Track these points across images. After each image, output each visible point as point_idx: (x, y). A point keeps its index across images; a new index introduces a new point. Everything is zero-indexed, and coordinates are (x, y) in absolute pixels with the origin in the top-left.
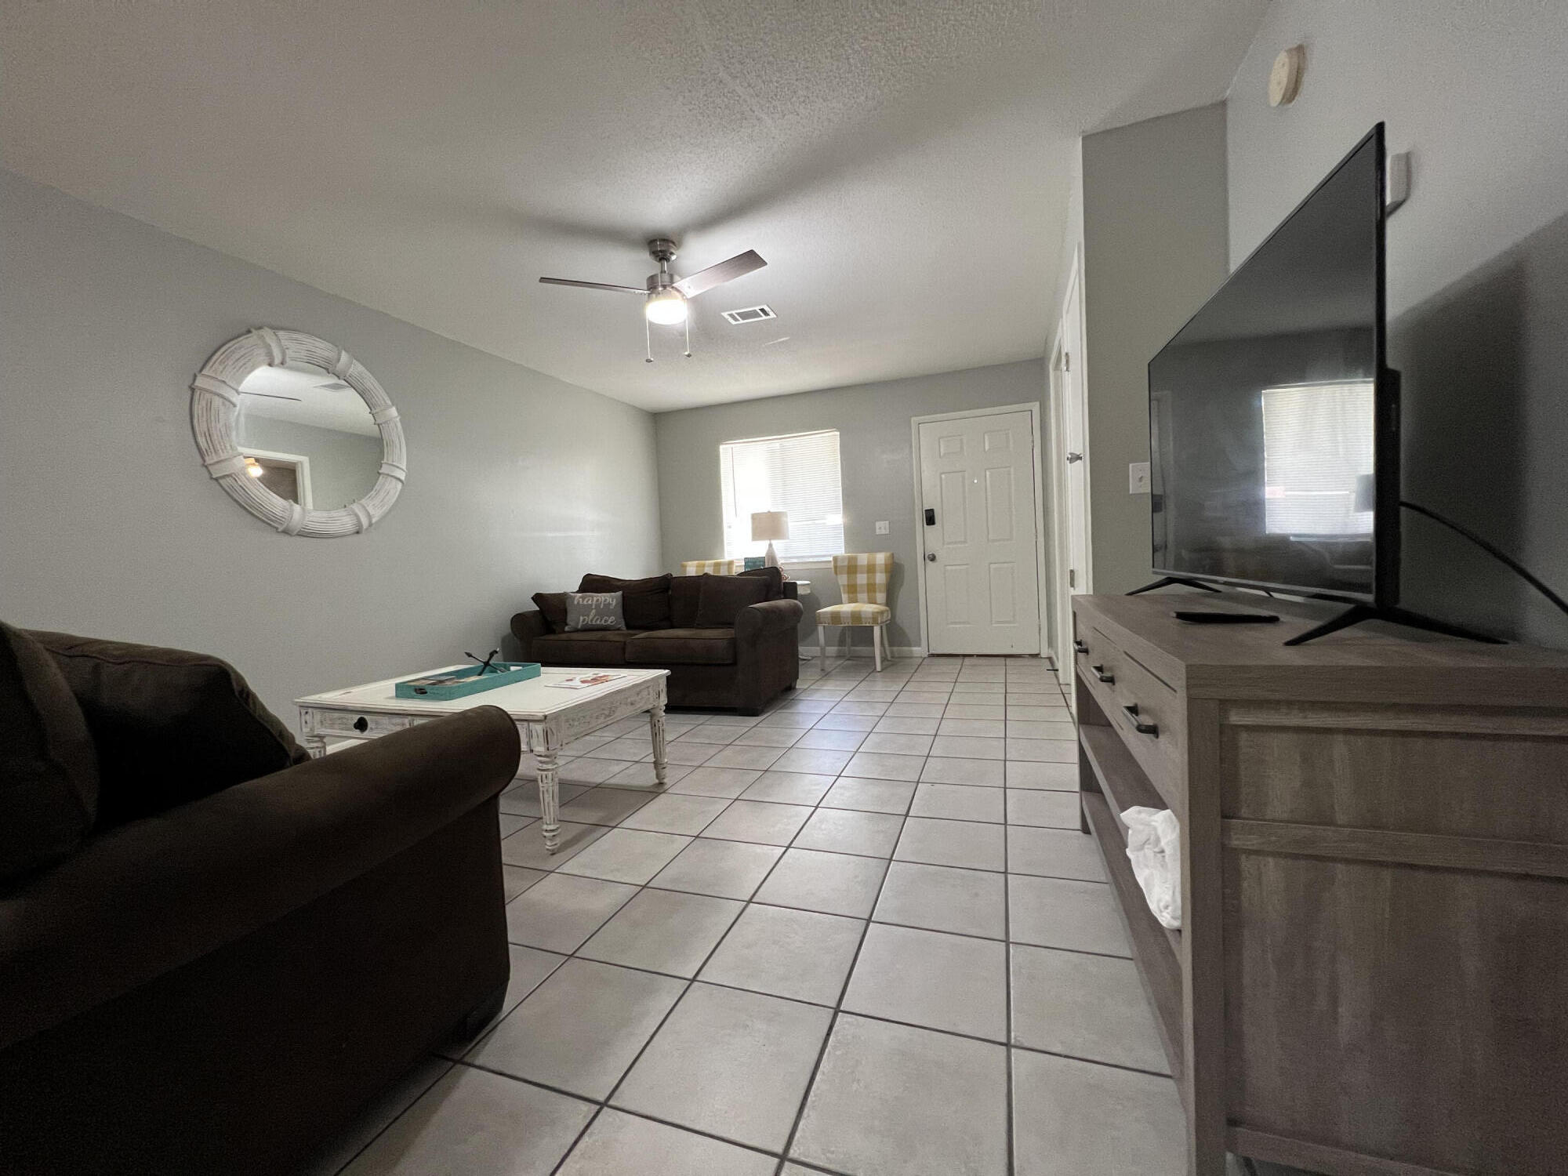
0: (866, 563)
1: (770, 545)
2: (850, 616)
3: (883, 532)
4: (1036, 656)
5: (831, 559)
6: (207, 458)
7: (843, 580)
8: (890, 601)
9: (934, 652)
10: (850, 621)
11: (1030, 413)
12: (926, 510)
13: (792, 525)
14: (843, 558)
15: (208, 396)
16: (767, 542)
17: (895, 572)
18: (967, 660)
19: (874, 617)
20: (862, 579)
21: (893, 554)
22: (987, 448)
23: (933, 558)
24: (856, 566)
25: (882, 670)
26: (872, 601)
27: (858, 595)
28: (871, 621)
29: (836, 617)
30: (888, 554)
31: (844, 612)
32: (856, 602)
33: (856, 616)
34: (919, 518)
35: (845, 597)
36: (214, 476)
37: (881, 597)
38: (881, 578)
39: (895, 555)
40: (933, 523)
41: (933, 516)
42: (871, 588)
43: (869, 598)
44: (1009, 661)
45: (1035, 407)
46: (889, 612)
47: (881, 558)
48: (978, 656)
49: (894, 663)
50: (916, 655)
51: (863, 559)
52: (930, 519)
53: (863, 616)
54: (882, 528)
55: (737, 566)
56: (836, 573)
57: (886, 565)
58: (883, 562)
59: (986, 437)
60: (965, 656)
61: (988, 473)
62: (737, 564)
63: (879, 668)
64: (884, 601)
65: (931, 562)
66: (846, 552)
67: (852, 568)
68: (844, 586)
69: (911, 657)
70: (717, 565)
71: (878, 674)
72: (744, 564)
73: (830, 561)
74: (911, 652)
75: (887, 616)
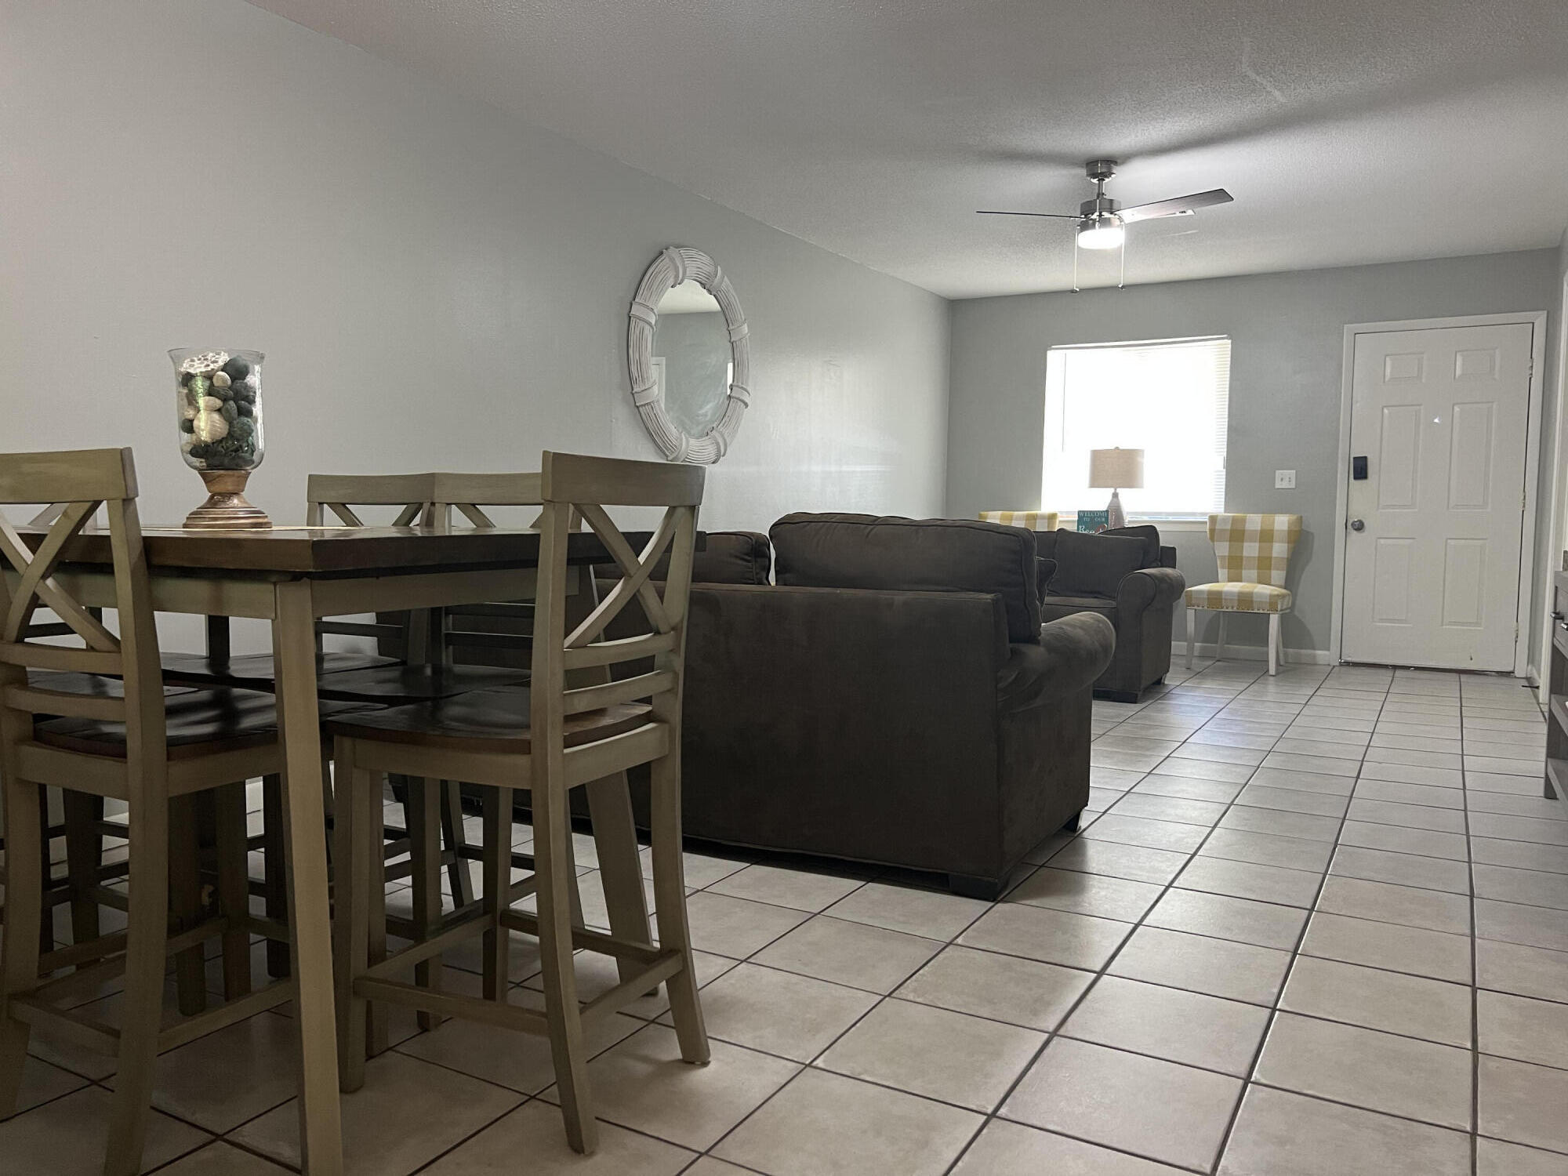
0: (1259, 528)
1: (1115, 495)
2: (1236, 598)
3: (1285, 485)
4: (1508, 674)
5: (1206, 519)
6: (635, 386)
7: (1223, 549)
8: (1290, 583)
9: (1349, 659)
10: (1236, 604)
11: (1531, 325)
12: (1354, 458)
13: (1149, 468)
14: (1225, 519)
15: (641, 324)
16: (1112, 490)
17: (1301, 542)
18: (1398, 673)
19: (1273, 601)
20: (1251, 549)
21: (1301, 517)
22: (1458, 372)
23: (1359, 527)
24: (1243, 532)
25: (1278, 673)
26: (1264, 580)
27: (1243, 571)
28: (1267, 606)
29: (1215, 598)
30: (1294, 517)
31: (1227, 593)
32: (1240, 580)
33: (1245, 598)
34: (1343, 469)
35: (1222, 573)
36: (638, 404)
37: (1278, 575)
38: (1280, 550)
39: (1303, 518)
40: (1365, 477)
41: (1366, 465)
42: (1264, 564)
43: (1258, 576)
44: (1464, 678)
45: (1540, 319)
46: (1291, 598)
47: (1282, 522)
48: (1417, 668)
49: (1292, 669)
50: (1321, 663)
51: (1254, 521)
52: (1360, 469)
53: (1254, 599)
54: (1285, 479)
55: (1060, 522)
56: (1212, 538)
57: (1290, 532)
58: (1285, 527)
59: (1459, 358)
60: (1395, 667)
61: (1457, 409)
62: (1061, 519)
63: (1272, 671)
64: (1282, 582)
65: (1355, 532)
66: (1225, 512)
67: (1237, 534)
68: (1223, 557)
69: (1316, 664)
70: (1034, 518)
71: (1271, 678)
72: (1077, 519)
73: (1206, 523)
74: (1314, 656)
75: (1287, 602)
